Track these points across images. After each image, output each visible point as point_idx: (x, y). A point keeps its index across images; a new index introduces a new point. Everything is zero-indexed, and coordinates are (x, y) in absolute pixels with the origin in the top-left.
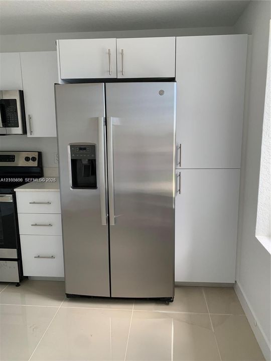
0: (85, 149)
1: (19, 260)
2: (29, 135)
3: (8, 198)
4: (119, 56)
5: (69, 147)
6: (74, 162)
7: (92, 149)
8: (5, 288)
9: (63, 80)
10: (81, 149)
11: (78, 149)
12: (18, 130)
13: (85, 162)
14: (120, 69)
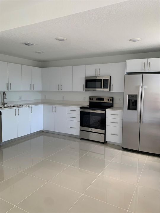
0: (133, 96)
1: (105, 134)
2: (111, 91)
3: (103, 112)
4: (148, 64)
5: (128, 95)
6: (129, 100)
7: (136, 96)
8: (99, 144)
9: (127, 73)
10: (132, 96)
11: (131, 96)
12: (108, 89)
13: (133, 101)
14: (148, 69)
